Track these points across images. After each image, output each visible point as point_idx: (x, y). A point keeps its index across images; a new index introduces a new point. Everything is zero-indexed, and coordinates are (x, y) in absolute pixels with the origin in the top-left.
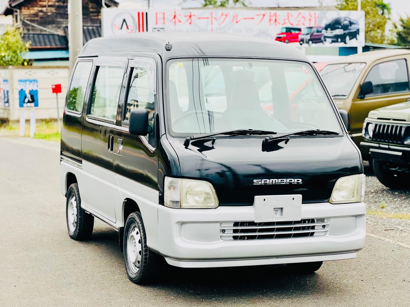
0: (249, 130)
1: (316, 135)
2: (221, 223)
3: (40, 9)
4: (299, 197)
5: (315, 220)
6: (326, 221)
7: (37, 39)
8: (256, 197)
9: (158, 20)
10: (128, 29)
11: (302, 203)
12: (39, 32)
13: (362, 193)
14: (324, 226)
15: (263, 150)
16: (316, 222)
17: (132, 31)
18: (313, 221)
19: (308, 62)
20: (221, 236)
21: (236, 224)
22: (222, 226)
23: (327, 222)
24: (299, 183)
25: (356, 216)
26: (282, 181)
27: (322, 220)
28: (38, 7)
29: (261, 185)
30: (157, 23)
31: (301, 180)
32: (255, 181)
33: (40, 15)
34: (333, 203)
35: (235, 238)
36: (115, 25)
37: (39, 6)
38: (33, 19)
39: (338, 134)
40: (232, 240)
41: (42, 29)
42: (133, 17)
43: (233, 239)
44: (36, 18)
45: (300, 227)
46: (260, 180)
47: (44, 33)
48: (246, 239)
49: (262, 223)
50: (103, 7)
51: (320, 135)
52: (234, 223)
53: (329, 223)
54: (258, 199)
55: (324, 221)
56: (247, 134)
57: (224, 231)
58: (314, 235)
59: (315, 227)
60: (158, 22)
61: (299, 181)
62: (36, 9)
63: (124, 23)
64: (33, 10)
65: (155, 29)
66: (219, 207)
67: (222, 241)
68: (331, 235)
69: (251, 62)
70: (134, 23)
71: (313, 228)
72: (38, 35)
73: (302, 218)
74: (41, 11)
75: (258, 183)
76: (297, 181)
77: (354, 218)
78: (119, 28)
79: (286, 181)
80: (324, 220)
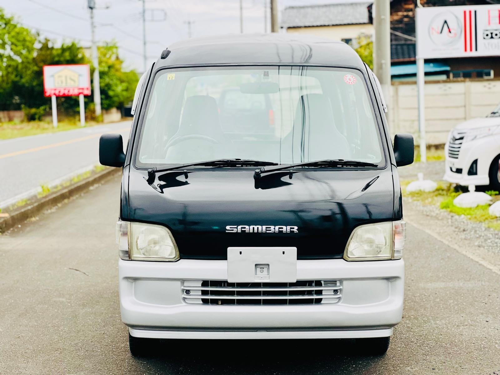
0: (236, 159)
1: (342, 167)
2: (183, 281)
3: (405, 14)
4: (293, 250)
5: (323, 282)
6: (338, 284)
7: (400, 50)
8: (230, 249)
9: (491, 19)
10: (449, 33)
11: (298, 259)
12: (403, 42)
13: (395, 247)
14: (336, 291)
15: (257, 187)
16: (324, 285)
17: (455, 34)
18: (318, 283)
19: (358, 68)
20: (184, 299)
21: (205, 283)
22: (185, 285)
23: (339, 286)
24: (293, 231)
25: (388, 279)
26: (267, 229)
27: (333, 282)
28: (403, 12)
29: (237, 233)
30: (489, 23)
31: (296, 228)
32: (228, 227)
33: (405, 21)
34: (350, 259)
35: (205, 302)
36: (433, 29)
37: (403, 10)
38: (396, 26)
39: (377, 166)
40: (202, 304)
41: (406, 38)
42: (456, 17)
43: (201, 302)
44: (400, 26)
45: (305, 291)
46: (236, 227)
47: (409, 42)
48: (220, 303)
49: (249, 283)
50: (418, 7)
51: (349, 167)
52: (202, 282)
53: (341, 287)
54: (232, 251)
55: (336, 285)
56: (237, 166)
57: (188, 292)
58: (322, 302)
59: (323, 291)
60: (491, 22)
61: (293, 228)
62: (400, 14)
63: (446, 26)
64: (397, 15)
65: (487, 30)
66: (181, 260)
67: (185, 304)
68: (345, 303)
69: (268, 70)
70: (458, 24)
71: (319, 292)
72: (402, 45)
73: (297, 279)
74: (407, 16)
75: (233, 230)
76: (291, 228)
77: (385, 281)
78: (438, 33)
79: (274, 229)
80: (336, 283)
